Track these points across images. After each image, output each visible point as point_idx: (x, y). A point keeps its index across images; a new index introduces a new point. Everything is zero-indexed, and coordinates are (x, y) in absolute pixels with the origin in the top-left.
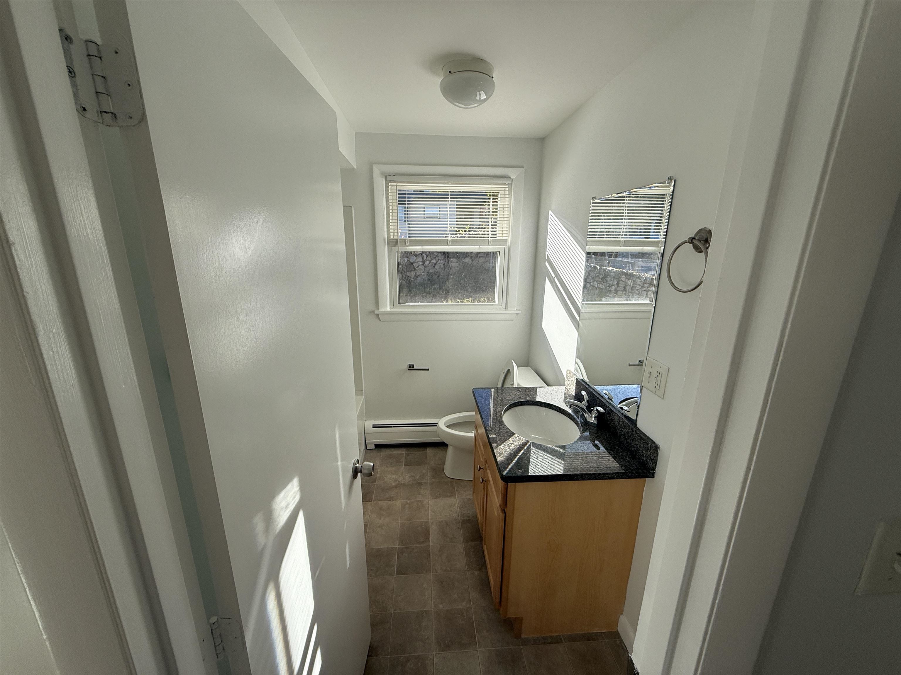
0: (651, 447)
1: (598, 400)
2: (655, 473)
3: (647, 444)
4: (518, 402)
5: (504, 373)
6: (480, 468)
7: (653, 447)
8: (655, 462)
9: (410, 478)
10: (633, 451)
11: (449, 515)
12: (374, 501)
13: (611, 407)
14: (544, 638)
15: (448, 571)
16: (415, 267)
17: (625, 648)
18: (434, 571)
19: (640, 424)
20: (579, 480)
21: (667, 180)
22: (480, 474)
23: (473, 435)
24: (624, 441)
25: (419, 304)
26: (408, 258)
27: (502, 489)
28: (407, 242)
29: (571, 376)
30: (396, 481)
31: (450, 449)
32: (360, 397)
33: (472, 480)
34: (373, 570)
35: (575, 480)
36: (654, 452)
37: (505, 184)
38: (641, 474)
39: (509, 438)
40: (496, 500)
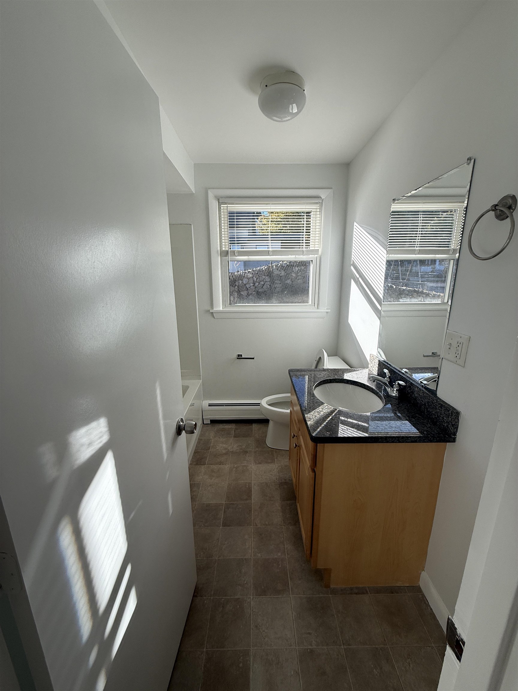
0: (452, 413)
1: (399, 376)
2: (456, 437)
3: (448, 411)
4: (328, 379)
5: (316, 361)
6: (294, 436)
7: (454, 413)
8: (456, 427)
9: (238, 447)
10: (434, 419)
11: (269, 478)
12: (207, 465)
13: (412, 381)
14: (352, 589)
15: (267, 525)
16: (248, 288)
17: (427, 603)
18: (255, 524)
19: (440, 394)
20: (383, 442)
21: (466, 161)
22: (294, 441)
23: (289, 411)
24: (425, 410)
25: (246, 304)
26: (242, 280)
27: (312, 450)
28: (236, 252)
29: (374, 359)
30: (226, 449)
31: (271, 424)
32: (199, 381)
33: (288, 450)
34: (202, 521)
35: (379, 443)
36: (455, 418)
37: (317, 203)
38: (443, 439)
39: (319, 407)
40: (307, 462)
